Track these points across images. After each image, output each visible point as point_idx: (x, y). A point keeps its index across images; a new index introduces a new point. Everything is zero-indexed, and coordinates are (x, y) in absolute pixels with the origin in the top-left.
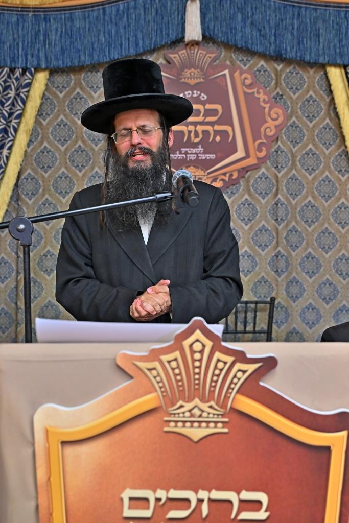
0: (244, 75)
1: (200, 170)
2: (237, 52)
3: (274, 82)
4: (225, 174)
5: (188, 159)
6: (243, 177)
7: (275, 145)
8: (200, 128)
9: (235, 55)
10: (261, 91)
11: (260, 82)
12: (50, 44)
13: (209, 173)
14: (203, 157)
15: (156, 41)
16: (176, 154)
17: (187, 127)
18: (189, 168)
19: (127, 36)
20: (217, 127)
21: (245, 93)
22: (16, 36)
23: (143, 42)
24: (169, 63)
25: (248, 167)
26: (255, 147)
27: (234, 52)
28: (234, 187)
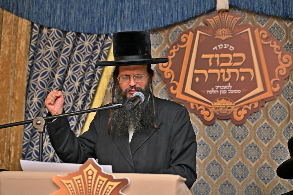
0: (261, 32)
1: (229, 102)
2: (256, 15)
3: (285, 35)
4: (248, 104)
5: (221, 94)
6: (263, 106)
7: (287, 82)
8: (229, 71)
9: (255, 18)
10: (275, 42)
11: (275, 36)
12: (124, 17)
13: (236, 104)
14: (232, 92)
15: (196, 11)
16: (212, 90)
17: (220, 70)
18: (221, 100)
19: (176, 8)
20: (242, 70)
21: (263, 44)
22: (102, 13)
23: (187, 13)
24: (207, 25)
25: (266, 99)
26: (271, 83)
27: (255, 16)
28: (256, 115)
